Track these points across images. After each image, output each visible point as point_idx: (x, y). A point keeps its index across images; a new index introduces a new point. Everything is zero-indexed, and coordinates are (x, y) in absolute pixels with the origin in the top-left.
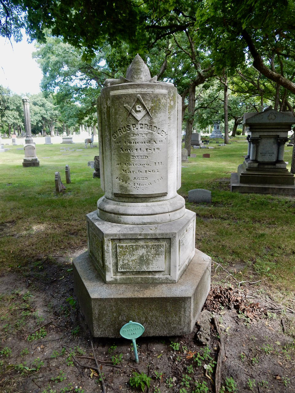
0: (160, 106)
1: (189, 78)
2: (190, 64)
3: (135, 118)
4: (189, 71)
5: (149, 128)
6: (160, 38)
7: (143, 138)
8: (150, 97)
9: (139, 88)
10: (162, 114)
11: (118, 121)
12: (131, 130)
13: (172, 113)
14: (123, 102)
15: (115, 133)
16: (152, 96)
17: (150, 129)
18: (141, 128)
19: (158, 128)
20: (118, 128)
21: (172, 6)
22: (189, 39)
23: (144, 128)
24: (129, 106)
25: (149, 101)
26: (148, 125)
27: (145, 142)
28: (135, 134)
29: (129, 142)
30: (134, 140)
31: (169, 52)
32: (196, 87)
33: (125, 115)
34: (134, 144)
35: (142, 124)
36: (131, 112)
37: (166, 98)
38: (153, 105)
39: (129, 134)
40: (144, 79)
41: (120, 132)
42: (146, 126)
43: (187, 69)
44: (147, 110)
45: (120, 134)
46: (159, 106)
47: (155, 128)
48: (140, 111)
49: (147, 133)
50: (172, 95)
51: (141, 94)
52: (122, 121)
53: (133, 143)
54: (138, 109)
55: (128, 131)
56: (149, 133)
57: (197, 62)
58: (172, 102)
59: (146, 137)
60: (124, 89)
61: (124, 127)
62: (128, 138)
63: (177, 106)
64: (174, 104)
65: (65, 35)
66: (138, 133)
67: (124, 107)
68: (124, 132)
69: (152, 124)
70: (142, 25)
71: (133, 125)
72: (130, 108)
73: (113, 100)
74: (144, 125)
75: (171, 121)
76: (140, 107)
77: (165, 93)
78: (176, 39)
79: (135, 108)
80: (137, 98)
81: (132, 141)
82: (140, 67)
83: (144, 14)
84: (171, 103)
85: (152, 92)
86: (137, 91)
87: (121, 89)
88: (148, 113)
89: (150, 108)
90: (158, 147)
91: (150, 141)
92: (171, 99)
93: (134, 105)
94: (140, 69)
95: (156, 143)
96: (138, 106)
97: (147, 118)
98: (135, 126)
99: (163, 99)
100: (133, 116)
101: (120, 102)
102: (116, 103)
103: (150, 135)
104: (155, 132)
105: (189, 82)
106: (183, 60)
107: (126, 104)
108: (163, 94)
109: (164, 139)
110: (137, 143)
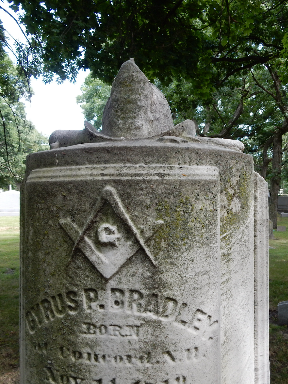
0: (191, 224)
1: (273, 124)
2: (274, 106)
3: (93, 268)
4: (272, 116)
5: (148, 304)
6: (232, 73)
7: (122, 343)
8: (151, 192)
9: (116, 162)
10: (198, 253)
11: (41, 273)
12: (82, 310)
13: (238, 236)
14: (58, 208)
15: (33, 308)
16: (160, 190)
17: (151, 307)
18: (117, 303)
19: (180, 305)
20: (41, 297)
21: (248, 29)
22: (272, 76)
23: (127, 303)
24: (75, 225)
25: (148, 207)
26: (141, 295)
27: (129, 357)
28: (95, 326)
29: (74, 353)
30: (91, 347)
31: (246, 93)
32: (283, 135)
33: (64, 254)
34: (89, 359)
35: (121, 291)
36: (81, 245)
37: (210, 196)
38: (161, 222)
39: (74, 321)
40: (146, 130)
41: (47, 309)
42: (136, 296)
43: (270, 113)
44: (137, 242)
45: (48, 317)
46: (186, 223)
47: (171, 304)
48: (111, 245)
49: (138, 323)
50: (234, 180)
51: (116, 183)
52: (53, 275)
53: (85, 356)
54: (104, 237)
55: (72, 313)
56: (147, 322)
57: (284, 105)
58: (236, 200)
59: (134, 337)
60: (67, 163)
61: (60, 295)
62: (71, 337)
63: (252, 208)
64: (245, 205)
65: (94, 68)
66: (107, 324)
67: (61, 227)
68: (60, 312)
69: (156, 291)
70: (206, 54)
71: (87, 290)
72: (77, 229)
73: (31, 199)
74: (127, 294)
75: (232, 265)
76: (114, 228)
77: (208, 178)
78: (255, 77)
79: (97, 232)
80: (102, 198)
81: (85, 350)
82: (134, 97)
83: (210, 44)
84: (232, 206)
85: (160, 175)
86: (105, 172)
87: (59, 165)
88: (141, 250)
89: (148, 234)
90: (179, 373)
91: (149, 354)
92: (231, 192)
93: (93, 222)
94: (134, 102)
95: (173, 359)
96: (106, 225)
97: (140, 269)
98: (96, 297)
99: (202, 197)
100: (86, 259)
101: (48, 209)
102: (38, 210)
103: (151, 330)
104: (171, 319)
105: (273, 129)
106: (264, 102)
107: (65, 217)
108: (199, 182)
109: (204, 339)
110: (101, 360)
